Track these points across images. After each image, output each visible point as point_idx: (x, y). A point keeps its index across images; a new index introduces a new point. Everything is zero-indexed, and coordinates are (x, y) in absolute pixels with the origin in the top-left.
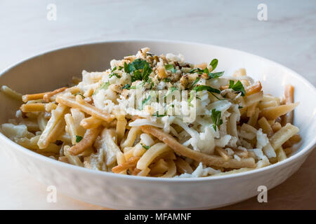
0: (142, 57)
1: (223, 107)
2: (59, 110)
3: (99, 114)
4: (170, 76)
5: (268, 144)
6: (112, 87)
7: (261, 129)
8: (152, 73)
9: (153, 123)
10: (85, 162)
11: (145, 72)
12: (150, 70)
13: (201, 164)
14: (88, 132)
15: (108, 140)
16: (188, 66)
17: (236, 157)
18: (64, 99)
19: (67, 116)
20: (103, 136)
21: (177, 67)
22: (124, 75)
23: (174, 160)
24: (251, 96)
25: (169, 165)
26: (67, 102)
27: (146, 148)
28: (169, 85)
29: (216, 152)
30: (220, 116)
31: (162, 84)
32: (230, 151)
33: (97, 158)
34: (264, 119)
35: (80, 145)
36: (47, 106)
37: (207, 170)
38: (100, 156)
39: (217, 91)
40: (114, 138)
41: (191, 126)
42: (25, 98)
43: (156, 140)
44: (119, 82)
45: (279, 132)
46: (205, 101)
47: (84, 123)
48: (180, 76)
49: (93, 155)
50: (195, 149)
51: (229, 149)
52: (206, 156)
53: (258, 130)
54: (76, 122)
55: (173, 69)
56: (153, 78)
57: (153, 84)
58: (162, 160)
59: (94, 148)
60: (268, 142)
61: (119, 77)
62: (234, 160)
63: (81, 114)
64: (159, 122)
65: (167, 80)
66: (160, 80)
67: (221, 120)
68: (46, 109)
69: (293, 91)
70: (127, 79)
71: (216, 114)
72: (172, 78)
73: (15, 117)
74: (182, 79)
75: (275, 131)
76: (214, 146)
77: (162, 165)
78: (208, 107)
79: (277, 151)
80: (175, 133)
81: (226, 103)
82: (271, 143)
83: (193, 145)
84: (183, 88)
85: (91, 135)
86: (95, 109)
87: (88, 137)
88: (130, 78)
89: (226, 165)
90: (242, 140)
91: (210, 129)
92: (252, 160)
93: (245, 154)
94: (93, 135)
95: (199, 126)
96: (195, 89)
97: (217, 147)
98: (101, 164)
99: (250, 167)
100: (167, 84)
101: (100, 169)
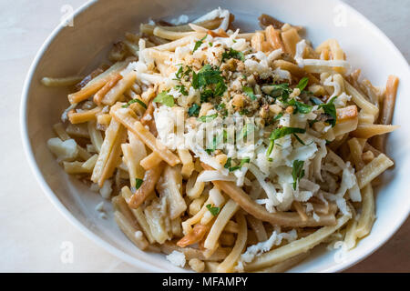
0: (215, 63)
1: (308, 154)
4: (248, 105)
5: (354, 186)
8: (226, 93)
9: (224, 177)
11: (218, 89)
12: (224, 87)
13: (274, 233)
15: (172, 187)
17: (315, 216)
19: (124, 146)
20: (166, 176)
22: (192, 92)
24: (344, 124)
25: (239, 227)
30: (302, 167)
31: (238, 116)
32: (310, 207)
33: (159, 209)
35: (140, 193)
37: (281, 236)
38: (163, 206)
39: (302, 131)
40: (179, 185)
41: (267, 180)
42: (71, 99)
44: (185, 101)
46: (287, 149)
48: (261, 104)
49: (155, 205)
50: (271, 211)
51: (309, 205)
53: (345, 162)
55: (251, 93)
57: (226, 113)
58: (232, 223)
59: (157, 193)
60: (355, 183)
62: (312, 220)
63: (141, 143)
65: (244, 112)
67: (303, 171)
68: (99, 121)
70: (195, 96)
71: (298, 165)
72: (249, 109)
74: (262, 112)
75: (367, 162)
76: (292, 200)
78: (289, 157)
80: (248, 183)
81: (312, 148)
83: (267, 205)
84: (263, 126)
85: (152, 176)
87: (148, 179)
88: (199, 95)
89: (303, 224)
93: (325, 211)
94: (155, 178)
95: (276, 177)
96: (276, 132)
97: (295, 202)
98: (163, 218)
99: (329, 225)
100: (244, 116)
101: (164, 225)
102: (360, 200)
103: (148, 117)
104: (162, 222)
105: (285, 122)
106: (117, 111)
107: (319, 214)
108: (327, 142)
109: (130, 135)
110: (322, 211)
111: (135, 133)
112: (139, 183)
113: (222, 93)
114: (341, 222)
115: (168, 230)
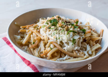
0: (56, 18)
1: (77, 37)
2: (30, 32)
3: (40, 36)
4: (63, 26)
6: (45, 27)
7: (89, 45)
8: (58, 24)
9: (55, 41)
10: (35, 50)
11: (56, 23)
12: (57, 23)
13: (67, 55)
14: (37, 41)
15: (42, 45)
16: (69, 22)
17: (78, 54)
19: (31, 35)
20: (41, 43)
21: (66, 23)
22: (50, 24)
23: (60, 53)
24: (87, 34)
25: (58, 54)
26: (32, 31)
27: (51, 49)
28: (62, 29)
29: (72, 52)
30: (75, 41)
31: (60, 28)
32: (77, 52)
33: (38, 50)
34: (91, 41)
35: (34, 45)
36: (27, 31)
37: (69, 57)
38: (39, 49)
39: (76, 33)
40: (44, 44)
41: (66, 43)
42: (21, 27)
43: (55, 46)
44: (48, 26)
47: (35, 38)
48: (66, 26)
49: (37, 49)
50: (66, 50)
51: (76, 51)
52: (69, 53)
55: (64, 24)
57: (57, 28)
58: (56, 53)
59: (38, 46)
60: (90, 49)
61: (48, 24)
62: (77, 55)
63: (36, 35)
64: (57, 41)
65: (61, 27)
66: (59, 27)
69: (103, 31)
72: (63, 27)
74: (66, 27)
75: (93, 45)
76: (72, 49)
77: (56, 54)
79: (92, 52)
80: (61, 44)
84: (66, 30)
85: (37, 42)
88: (51, 25)
89: (75, 56)
90: (82, 47)
91: (71, 44)
92: (83, 55)
93: (81, 53)
94: (38, 42)
95: (69, 43)
96: (69, 31)
97: (73, 50)
98: (39, 52)
99: (82, 57)
100: (61, 28)
101: (38, 53)
103: (38, 30)
104: (38, 52)
105: (71, 29)
106: (31, 29)
107: (79, 54)
108: (83, 38)
109: (33, 33)
111: (34, 33)
112: (34, 43)
113: (57, 24)
114: (85, 57)
115: (39, 54)
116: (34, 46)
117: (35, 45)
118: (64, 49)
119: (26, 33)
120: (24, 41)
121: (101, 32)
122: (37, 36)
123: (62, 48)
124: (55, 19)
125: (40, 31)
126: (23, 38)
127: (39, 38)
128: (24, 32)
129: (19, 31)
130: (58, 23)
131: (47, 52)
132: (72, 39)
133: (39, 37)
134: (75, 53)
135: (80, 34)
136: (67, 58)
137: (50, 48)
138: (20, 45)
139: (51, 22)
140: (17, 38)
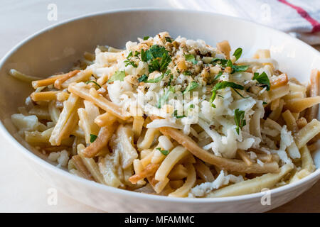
0: (160, 43)
1: (247, 105)
2: (72, 100)
3: (114, 111)
4: (191, 68)
5: (292, 144)
6: (128, 78)
7: (285, 126)
8: (171, 63)
10: (100, 164)
11: (164, 61)
12: (169, 60)
13: (222, 172)
14: (102, 130)
15: (124, 140)
16: (209, 54)
17: (259, 162)
18: (77, 89)
19: (80, 110)
20: (119, 134)
21: (198, 57)
22: (141, 64)
23: (194, 164)
24: (277, 90)
25: (188, 171)
26: (80, 93)
27: (165, 154)
28: (190, 79)
29: (238, 156)
30: (243, 117)
31: (182, 77)
32: (253, 155)
33: (112, 160)
34: (288, 112)
35: (94, 146)
36: (59, 95)
37: (229, 177)
38: (115, 158)
39: (241, 87)
40: (131, 138)
41: (211, 128)
42: (35, 84)
43: (175, 143)
44: (135, 72)
45: (305, 129)
46: (227, 99)
47: (98, 120)
49: (108, 156)
50: (217, 154)
51: (251, 153)
52: (227, 162)
53: (282, 126)
54: (90, 117)
55: (193, 60)
56: (172, 69)
57: (172, 77)
58: (181, 166)
59: (109, 148)
60: (293, 141)
61: (136, 66)
62: (256, 166)
63: (95, 107)
64: (178, 123)
65: (187, 72)
66: (179, 72)
67: (245, 121)
68: (58, 98)
69: (319, 75)
70: (144, 69)
71: (239, 114)
72: (192, 71)
73: (24, 104)
74: (204, 72)
75: (300, 127)
76: (236, 149)
77: (182, 171)
79: (301, 151)
80: (195, 134)
81: (250, 101)
82: (296, 141)
83: (213, 150)
84: (205, 83)
85: (106, 133)
86: (110, 105)
87: (103, 135)
88: (147, 67)
89: (249, 170)
90: (265, 138)
91: (232, 132)
92: (275, 165)
93: (268, 158)
94: (109, 134)
95: (221, 127)
96: (218, 85)
97: (239, 151)
98: (116, 168)
99: (273, 172)
100: (187, 76)
101: (116, 173)
102: (299, 157)
103: (102, 90)
104: (114, 170)
105: (224, 78)
106: (75, 86)
107: (264, 161)
108: (264, 103)
109: (86, 103)
110: (265, 158)
111: (90, 100)
112: (94, 138)
113: (167, 65)
114: (284, 170)
115: (121, 177)
116: (96, 150)
117: (99, 145)
118: (210, 151)
119: (58, 105)
120: (55, 134)
121: (314, 81)
122: (102, 111)
123: (201, 147)
124: (158, 46)
125: (107, 92)
126: (46, 121)
127: (112, 119)
128: (48, 101)
129: (28, 100)
130: (173, 58)
131: (150, 168)
132: (231, 113)
133: (111, 114)
134: (250, 159)
135: (252, 93)
136: (225, 180)
137: (159, 149)
138: (38, 148)
139: (145, 59)
140: (24, 125)
